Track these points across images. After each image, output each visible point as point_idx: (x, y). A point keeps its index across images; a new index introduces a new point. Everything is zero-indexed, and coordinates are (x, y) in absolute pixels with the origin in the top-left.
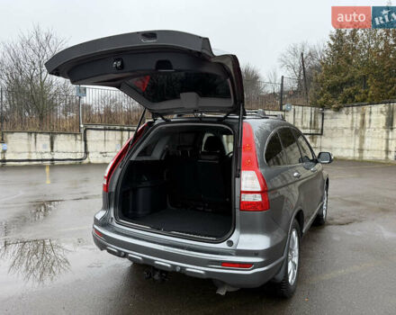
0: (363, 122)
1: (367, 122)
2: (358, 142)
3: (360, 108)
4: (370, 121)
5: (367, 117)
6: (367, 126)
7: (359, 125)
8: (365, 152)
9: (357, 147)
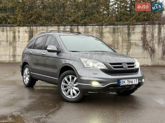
0: (14, 37)
1: (17, 37)
2: (11, 50)
3: (12, 28)
4: (19, 37)
5: (17, 34)
6: (17, 39)
7: (12, 39)
8: (17, 57)
9: (12, 54)
